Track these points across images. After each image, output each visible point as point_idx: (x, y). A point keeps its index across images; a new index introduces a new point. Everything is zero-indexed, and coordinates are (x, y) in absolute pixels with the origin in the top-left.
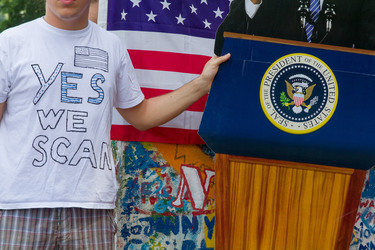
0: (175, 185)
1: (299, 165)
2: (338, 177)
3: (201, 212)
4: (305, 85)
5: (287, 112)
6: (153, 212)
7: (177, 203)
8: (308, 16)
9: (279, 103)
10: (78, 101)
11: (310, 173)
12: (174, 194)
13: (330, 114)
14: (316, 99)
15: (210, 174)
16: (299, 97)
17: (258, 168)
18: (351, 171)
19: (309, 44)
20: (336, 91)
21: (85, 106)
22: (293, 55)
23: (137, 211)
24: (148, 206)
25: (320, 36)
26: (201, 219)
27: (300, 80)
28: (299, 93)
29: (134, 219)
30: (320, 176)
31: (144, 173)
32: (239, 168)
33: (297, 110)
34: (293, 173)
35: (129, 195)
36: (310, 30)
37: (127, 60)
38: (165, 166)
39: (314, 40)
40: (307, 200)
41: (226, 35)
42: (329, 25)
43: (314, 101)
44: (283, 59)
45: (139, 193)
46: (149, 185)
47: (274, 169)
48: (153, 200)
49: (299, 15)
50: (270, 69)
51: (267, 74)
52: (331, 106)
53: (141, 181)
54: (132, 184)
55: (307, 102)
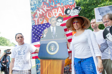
2: (60, 61)
5: (51, 51)
8: (53, 35)
10: (21, 55)
11: (55, 61)
16: (52, 48)
18: (62, 60)
21: (22, 55)
27: (52, 45)
33: (52, 50)
36: (53, 37)
42: (56, 36)
52: (58, 49)
53: (39, 65)
54: (37, 66)
55: (54, 49)
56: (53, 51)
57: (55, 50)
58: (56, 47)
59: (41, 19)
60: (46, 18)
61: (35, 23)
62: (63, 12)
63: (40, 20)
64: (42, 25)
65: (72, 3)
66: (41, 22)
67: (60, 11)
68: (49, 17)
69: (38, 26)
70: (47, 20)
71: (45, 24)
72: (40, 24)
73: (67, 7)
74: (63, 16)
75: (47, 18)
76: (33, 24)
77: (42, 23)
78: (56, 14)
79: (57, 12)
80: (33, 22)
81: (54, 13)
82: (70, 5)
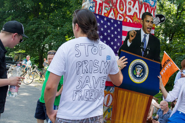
4: (140, 69)
5: (135, 76)
8: (143, 49)
9: (133, 73)
11: (139, 95)
13: (146, 78)
16: (138, 72)
20: (148, 72)
27: (139, 67)
28: (139, 71)
33: (138, 76)
34: (134, 95)
36: (143, 53)
39: (144, 56)
41: (122, 50)
42: (148, 52)
43: (142, 74)
44: (136, 60)
47: (130, 93)
49: (141, 48)
51: (131, 64)
52: (146, 76)
55: (140, 74)
56: (139, 78)
57: (142, 76)
58: (144, 71)
59: (107, 7)
60: (115, 9)
61: (94, 8)
62: (140, 13)
63: (105, 7)
64: (105, 19)
65: (153, 4)
66: (106, 12)
67: (136, 9)
68: (120, 9)
69: (98, 17)
70: (115, 14)
71: (111, 19)
72: (103, 15)
73: (146, 6)
74: (138, 19)
75: (117, 10)
76: (91, 9)
77: (107, 15)
78: (130, 10)
79: (133, 7)
80: (91, 5)
81: (128, 6)
82: (151, 7)
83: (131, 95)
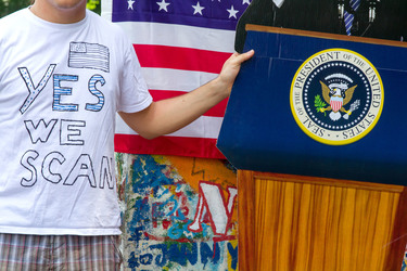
0: (192, 205)
1: (338, 182)
2: (385, 196)
3: (224, 237)
4: (344, 86)
5: (323, 119)
6: (167, 238)
7: (195, 227)
8: (347, 4)
9: (313, 109)
10: (74, 108)
11: (351, 192)
12: (191, 216)
14: (357, 102)
15: (233, 192)
16: (337, 100)
17: (289, 186)
18: (400, 188)
19: (349, 38)
20: (382, 93)
21: (81, 114)
22: (330, 51)
23: (148, 237)
24: (160, 231)
25: (362, 27)
26: (223, 246)
27: (338, 81)
28: (337, 97)
29: (143, 247)
30: (364, 195)
31: (155, 191)
32: (266, 186)
33: (335, 116)
34: (330, 191)
35: (137, 218)
36: (349, 21)
37: (133, 56)
38: (180, 183)
39: (354, 33)
40: (347, 224)
41: (249, 27)
42: (372, 13)
43: (355, 106)
44: (317, 55)
45: (149, 215)
46: (161, 205)
47: (307, 187)
48: (166, 224)
49: (337, 2)
50: (302, 68)
51: (298, 74)
52: (375, 111)
53: (152, 200)
54: (141, 205)
56: (341, 124)
58: (361, 92)
83: (315, 194)
